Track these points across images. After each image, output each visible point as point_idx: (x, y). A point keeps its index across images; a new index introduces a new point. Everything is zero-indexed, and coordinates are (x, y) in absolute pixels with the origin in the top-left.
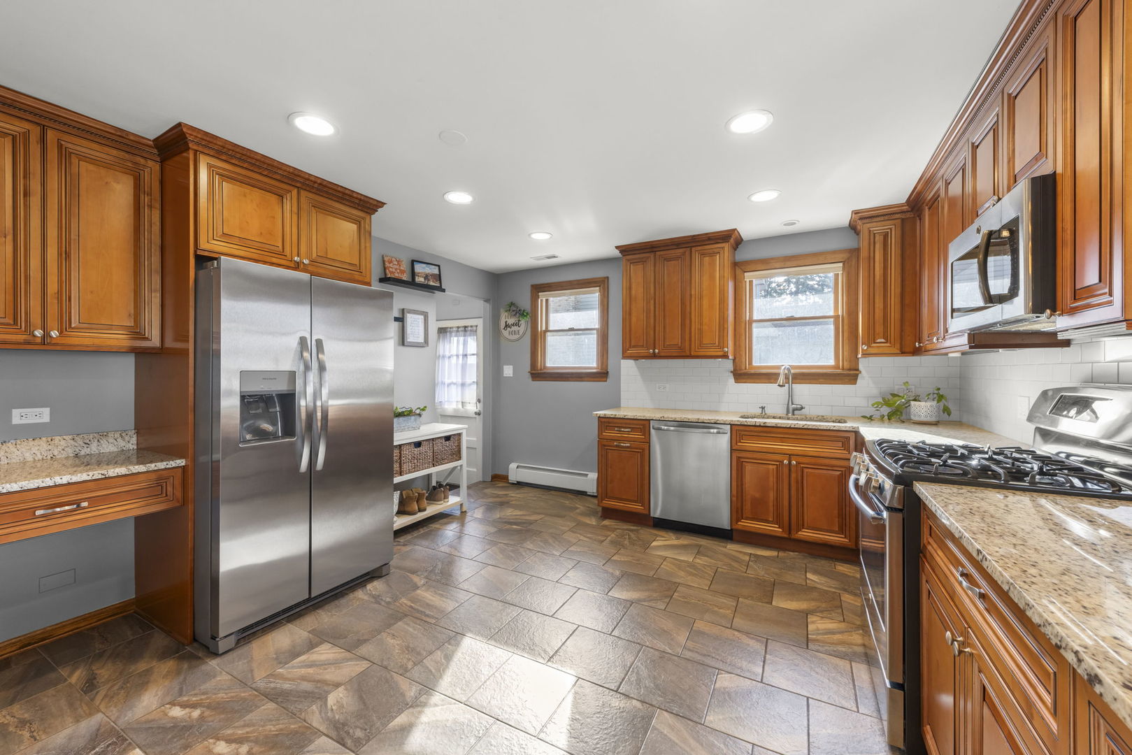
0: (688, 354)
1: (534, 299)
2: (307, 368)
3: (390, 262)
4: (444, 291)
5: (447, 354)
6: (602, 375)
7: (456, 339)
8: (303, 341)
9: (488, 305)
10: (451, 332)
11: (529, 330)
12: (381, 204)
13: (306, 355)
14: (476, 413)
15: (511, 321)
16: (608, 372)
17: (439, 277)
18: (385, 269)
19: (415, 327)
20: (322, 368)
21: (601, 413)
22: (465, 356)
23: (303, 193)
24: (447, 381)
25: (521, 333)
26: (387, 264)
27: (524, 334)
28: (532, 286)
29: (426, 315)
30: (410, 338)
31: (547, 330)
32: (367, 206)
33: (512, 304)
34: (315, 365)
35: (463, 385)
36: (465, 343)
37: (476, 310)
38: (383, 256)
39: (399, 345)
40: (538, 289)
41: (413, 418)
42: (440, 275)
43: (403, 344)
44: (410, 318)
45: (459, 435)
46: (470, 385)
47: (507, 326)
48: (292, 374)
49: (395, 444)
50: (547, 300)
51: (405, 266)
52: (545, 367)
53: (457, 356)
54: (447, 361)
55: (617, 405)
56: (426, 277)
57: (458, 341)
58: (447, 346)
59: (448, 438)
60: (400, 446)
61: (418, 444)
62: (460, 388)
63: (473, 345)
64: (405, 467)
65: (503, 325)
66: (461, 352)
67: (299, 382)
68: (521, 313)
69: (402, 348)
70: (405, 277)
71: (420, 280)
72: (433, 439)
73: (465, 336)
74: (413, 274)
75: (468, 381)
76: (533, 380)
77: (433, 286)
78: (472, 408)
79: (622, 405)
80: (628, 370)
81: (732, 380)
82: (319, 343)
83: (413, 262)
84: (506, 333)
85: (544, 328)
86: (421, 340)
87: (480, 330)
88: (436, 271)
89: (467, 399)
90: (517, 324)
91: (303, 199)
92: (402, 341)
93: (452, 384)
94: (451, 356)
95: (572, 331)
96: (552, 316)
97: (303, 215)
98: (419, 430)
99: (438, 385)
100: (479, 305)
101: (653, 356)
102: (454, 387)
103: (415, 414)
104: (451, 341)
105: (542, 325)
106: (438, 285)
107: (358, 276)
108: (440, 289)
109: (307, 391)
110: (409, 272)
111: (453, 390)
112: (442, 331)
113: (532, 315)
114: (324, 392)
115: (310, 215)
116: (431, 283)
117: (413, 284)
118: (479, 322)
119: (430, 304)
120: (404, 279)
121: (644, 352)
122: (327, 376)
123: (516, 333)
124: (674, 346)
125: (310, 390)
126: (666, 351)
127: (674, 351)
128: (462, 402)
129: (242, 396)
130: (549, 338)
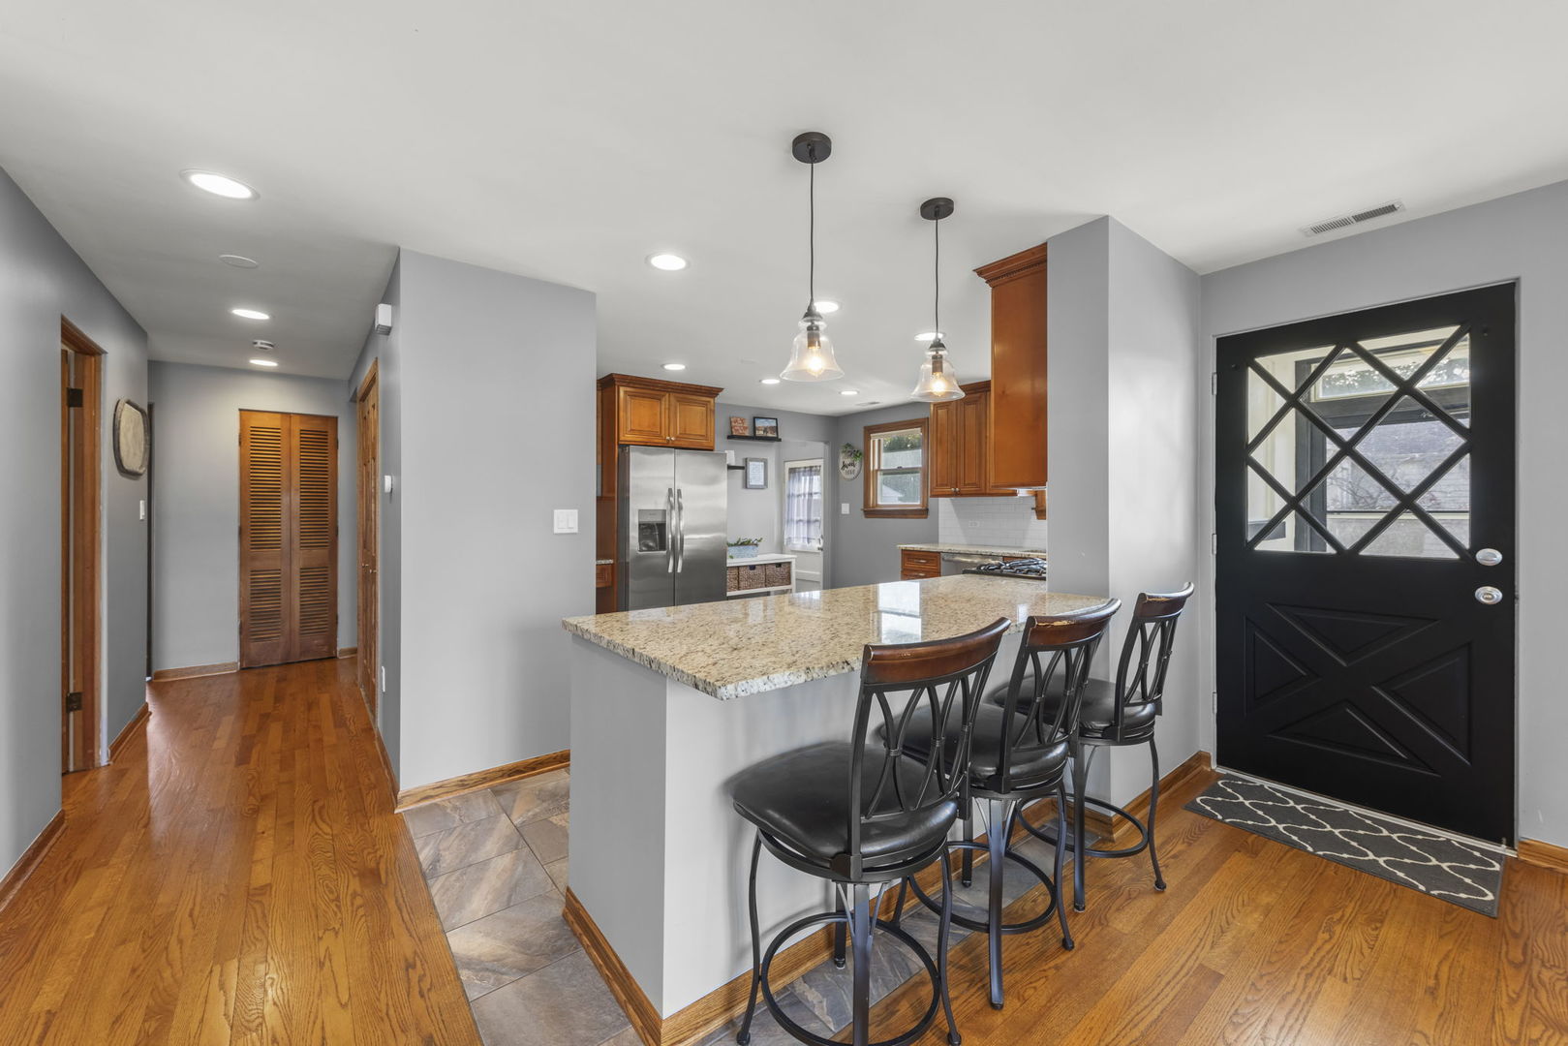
0: (983, 492)
1: (867, 439)
2: (672, 508)
3: (737, 422)
4: (780, 440)
5: (796, 493)
6: (922, 513)
7: (803, 478)
8: (670, 490)
9: (827, 447)
10: (799, 472)
11: (862, 472)
12: (721, 390)
13: (672, 499)
14: (818, 550)
15: (848, 461)
16: (927, 510)
17: (776, 429)
18: (731, 429)
19: (756, 473)
20: (680, 508)
21: (903, 546)
22: (810, 494)
23: (671, 395)
24: (795, 518)
25: (856, 472)
26: (733, 424)
27: (859, 472)
28: (865, 428)
29: (766, 462)
30: (752, 482)
32: (713, 392)
33: (848, 445)
34: (676, 506)
35: (809, 521)
36: (811, 481)
37: (816, 453)
38: (728, 418)
39: (743, 489)
40: (870, 430)
41: (750, 547)
42: (777, 427)
43: (746, 487)
44: (752, 465)
45: (790, 563)
46: (815, 522)
47: (844, 466)
48: (664, 512)
49: (728, 565)
50: (879, 441)
51: (748, 423)
52: (877, 505)
53: (804, 495)
54: (796, 499)
55: (936, 541)
56: (765, 430)
57: (805, 480)
58: (796, 485)
59: (779, 565)
60: (733, 567)
61: (753, 567)
62: (806, 525)
63: (817, 484)
64: (742, 584)
65: (841, 466)
66: (807, 491)
67: (668, 517)
68: (856, 454)
69: (745, 491)
70: (747, 433)
71: (760, 433)
72: (766, 565)
73: (811, 475)
74: (755, 429)
75: (813, 518)
76: (866, 517)
77: (772, 438)
78: (816, 545)
79: (940, 540)
80: (944, 506)
81: (1035, 517)
82: (679, 492)
83: (754, 418)
84: (844, 473)
85: (876, 467)
86: (761, 483)
87: (822, 469)
88: (774, 424)
89: (811, 536)
90: (852, 464)
91: (672, 398)
92: (746, 485)
93: (800, 521)
94: (799, 496)
95: (900, 471)
96: (883, 455)
97: (672, 408)
98: (754, 559)
99: (788, 521)
100: (821, 448)
101: (956, 494)
102: (801, 524)
103: (753, 544)
104: (799, 480)
105: (874, 465)
106: (775, 435)
107: (705, 443)
108: (777, 439)
109: (672, 523)
110: (751, 427)
111: (801, 527)
112: (792, 471)
113: (864, 455)
114: (682, 524)
115: (676, 407)
116: (770, 435)
117: (754, 438)
118: (820, 462)
119: (769, 452)
120: (747, 434)
121: (947, 490)
122: (683, 513)
123: (852, 473)
124: (973, 484)
125: (674, 522)
126: (965, 490)
127: (973, 489)
128: (808, 539)
129: (640, 525)
130: (880, 477)
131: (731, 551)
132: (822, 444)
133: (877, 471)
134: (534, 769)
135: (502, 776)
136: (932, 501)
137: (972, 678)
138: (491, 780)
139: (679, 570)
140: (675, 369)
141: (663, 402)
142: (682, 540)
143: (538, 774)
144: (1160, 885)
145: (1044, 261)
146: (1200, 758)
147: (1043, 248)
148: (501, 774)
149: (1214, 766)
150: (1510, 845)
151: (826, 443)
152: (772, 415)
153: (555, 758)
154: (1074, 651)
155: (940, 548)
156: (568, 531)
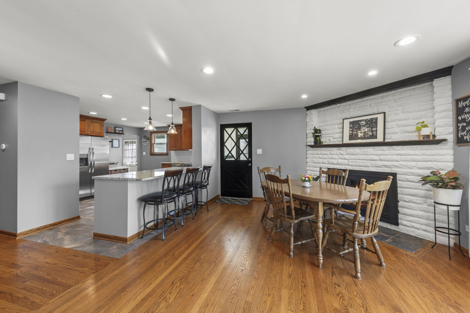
1: (151, 135)
2: (90, 153)
3: (109, 128)
4: (124, 134)
5: (128, 149)
6: (167, 154)
8: (90, 148)
9: (138, 136)
10: (128, 143)
11: (150, 143)
12: (106, 119)
13: (90, 150)
14: (136, 165)
15: (145, 140)
16: (168, 154)
17: (122, 131)
18: (107, 130)
19: (116, 143)
20: (93, 153)
21: (162, 163)
22: (133, 149)
23: (89, 120)
24: (127, 156)
26: (108, 129)
27: (148, 144)
28: (150, 132)
29: (119, 140)
30: (114, 146)
31: (155, 143)
32: (103, 120)
33: (145, 136)
34: (92, 153)
35: (132, 157)
36: (133, 146)
37: (135, 138)
38: (107, 127)
39: (111, 147)
40: (152, 133)
41: (115, 165)
42: (123, 130)
43: (112, 147)
44: (114, 141)
45: (128, 169)
46: (134, 157)
47: (144, 142)
48: (88, 155)
49: (109, 170)
50: (155, 136)
51: (113, 129)
52: (154, 152)
53: (130, 149)
54: (127, 151)
55: (170, 161)
56: (119, 131)
57: (131, 146)
58: (127, 147)
59: (124, 169)
60: (111, 170)
61: (116, 170)
62: (131, 158)
63: (135, 146)
66: (131, 148)
67: (89, 156)
68: (148, 139)
69: (112, 148)
71: (117, 132)
72: (120, 169)
73: (133, 144)
74: (115, 130)
75: (133, 156)
76: (150, 156)
77: (121, 133)
78: (135, 163)
79: (171, 161)
80: (172, 153)
82: (93, 149)
83: (115, 127)
84: (144, 144)
86: (118, 146)
87: (137, 142)
88: (122, 129)
89: (133, 161)
90: (147, 141)
91: (89, 121)
92: (112, 146)
93: (129, 157)
94: (128, 150)
95: (160, 144)
96: (156, 139)
97: (89, 124)
98: (116, 168)
99: (125, 157)
100: (136, 136)
101: (175, 150)
102: (129, 158)
103: (115, 164)
104: (129, 145)
105: (153, 142)
106: (122, 133)
107: (101, 135)
108: (123, 134)
109: (91, 158)
110: (114, 130)
111: (129, 159)
112: (126, 142)
113: (150, 139)
114: (94, 158)
115: (90, 124)
116: (120, 132)
117: (115, 133)
118: (136, 140)
119: (120, 137)
120: (113, 132)
121: (173, 149)
122: (94, 155)
123: (146, 144)
124: (180, 147)
125: (91, 157)
126: (177, 149)
127: (179, 149)
128: (132, 162)
129: (80, 158)
130: (155, 145)
131: (110, 166)
132: (137, 135)
133: (154, 143)
134: (61, 224)
135: (51, 226)
136: (169, 151)
137: (179, 176)
138: (48, 227)
139: (93, 172)
140: (93, 114)
141: (86, 122)
142: (94, 163)
143: (62, 224)
144: (208, 211)
145: (191, 109)
146: (218, 196)
147: (191, 107)
148: (50, 226)
149: (220, 197)
150: (252, 198)
151: (138, 135)
152: (122, 127)
153: (67, 220)
154: (194, 173)
155: (171, 163)
156: (71, 160)
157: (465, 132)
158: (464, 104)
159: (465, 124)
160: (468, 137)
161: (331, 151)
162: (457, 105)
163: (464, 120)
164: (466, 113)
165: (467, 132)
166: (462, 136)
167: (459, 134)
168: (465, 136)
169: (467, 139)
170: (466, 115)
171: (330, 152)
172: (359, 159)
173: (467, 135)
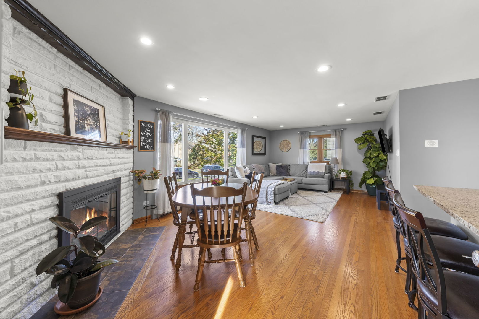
157: (146, 143)
158: (146, 125)
159: (145, 138)
160: (147, 147)
161: (62, 151)
162: (141, 124)
163: (145, 136)
164: (147, 132)
165: (147, 143)
166: (143, 145)
167: (141, 144)
168: (146, 146)
169: (147, 148)
170: (146, 133)
171: (60, 153)
172: (96, 166)
173: (147, 145)
